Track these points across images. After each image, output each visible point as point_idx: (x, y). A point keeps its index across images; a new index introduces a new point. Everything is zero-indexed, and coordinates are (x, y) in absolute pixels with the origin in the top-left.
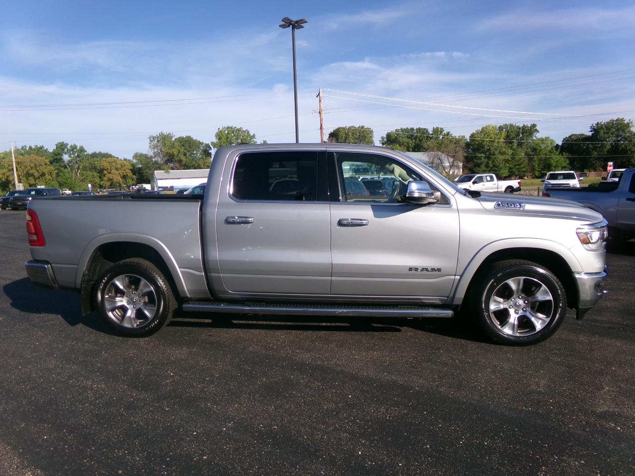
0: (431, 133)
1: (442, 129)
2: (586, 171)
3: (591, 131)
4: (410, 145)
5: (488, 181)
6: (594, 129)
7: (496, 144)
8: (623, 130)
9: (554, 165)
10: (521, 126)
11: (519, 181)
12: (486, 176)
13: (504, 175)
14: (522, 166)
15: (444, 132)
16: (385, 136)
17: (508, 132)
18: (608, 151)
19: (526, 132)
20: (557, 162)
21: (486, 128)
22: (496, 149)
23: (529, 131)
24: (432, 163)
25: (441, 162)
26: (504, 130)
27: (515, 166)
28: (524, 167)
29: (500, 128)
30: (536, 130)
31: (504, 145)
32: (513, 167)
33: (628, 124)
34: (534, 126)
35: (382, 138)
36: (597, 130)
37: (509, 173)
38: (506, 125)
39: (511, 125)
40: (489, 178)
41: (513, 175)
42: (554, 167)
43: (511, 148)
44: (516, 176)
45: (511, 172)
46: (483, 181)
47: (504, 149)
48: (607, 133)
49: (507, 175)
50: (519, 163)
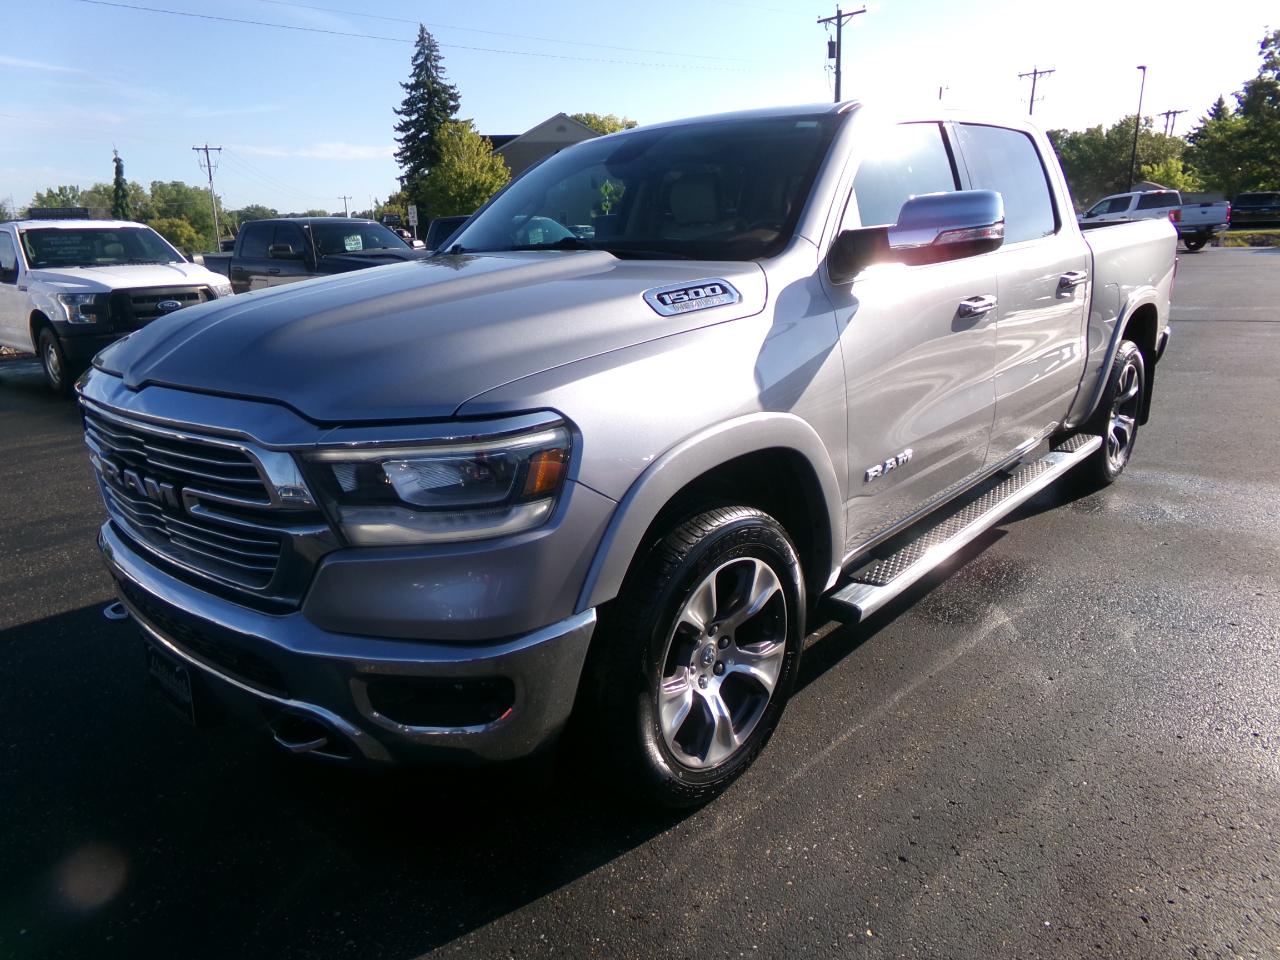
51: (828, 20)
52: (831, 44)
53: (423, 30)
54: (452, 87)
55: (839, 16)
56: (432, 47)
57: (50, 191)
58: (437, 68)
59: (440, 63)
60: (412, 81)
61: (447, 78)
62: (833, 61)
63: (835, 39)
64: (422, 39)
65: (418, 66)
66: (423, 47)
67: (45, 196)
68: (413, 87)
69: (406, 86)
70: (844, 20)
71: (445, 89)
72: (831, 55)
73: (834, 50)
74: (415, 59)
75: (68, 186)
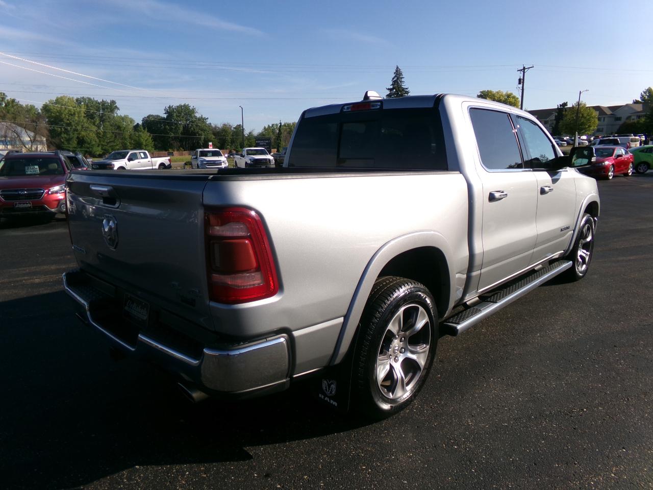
2: (171, 151)
3: (165, 113)
5: (142, 158)
6: (167, 111)
7: (76, 118)
8: (190, 115)
9: (144, 144)
10: (100, 101)
11: (169, 158)
12: (140, 153)
13: (98, 153)
15: (6, 99)
17: (87, 106)
18: (182, 133)
19: (107, 108)
20: (146, 140)
21: (61, 98)
22: (78, 124)
23: (110, 107)
24: (6, 137)
25: (18, 136)
26: (82, 103)
27: (108, 143)
29: (77, 100)
30: (116, 107)
31: (85, 120)
32: (106, 144)
33: (193, 109)
34: (113, 102)
36: (170, 112)
37: (103, 151)
38: (83, 98)
39: (90, 99)
40: (142, 155)
41: (107, 152)
42: (145, 146)
43: (94, 124)
45: (105, 150)
46: (137, 158)
47: (86, 125)
48: (179, 116)
49: (101, 153)
51: (521, 70)
52: (520, 80)
53: (397, 68)
54: (407, 89)
55: (524, 68)
56: (401, 74)
57: (269, 126)
58: (401, 82)
59: (403, 80)
60: (392, 87)
61: (404, 85)
62: (521, 85)
63: (522, 78)
64: (397, 71)
65: (394, 81)
66: (397, 74)
67: (267, 127)
68: (390, 90)
69: (389, 89)
70: (526, 70)
71: (403, 89)
72: (520, 83)
73: (521, 81)
74: (393, 79)
75: (275, 123)
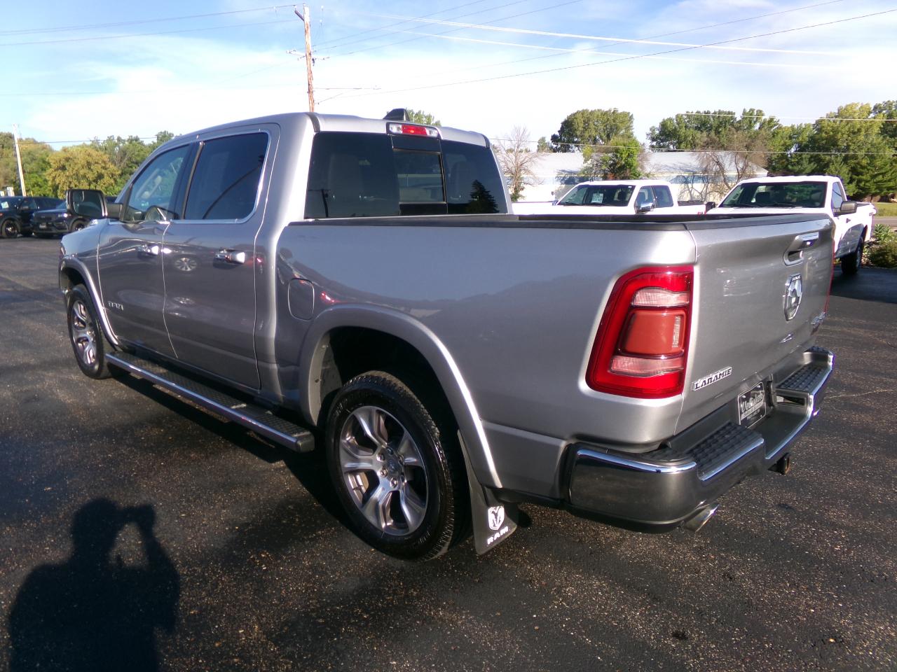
0: (739, 119)
1: (761, 111)
4: (697, 141)
7: (862, 138)
14: (887, 177)
15: (763, 118)
16: (657, 125)
21: (848, 109)
22: (860, 148)
24: (707, 171)
25: (722, 169)
27: (874, 177)
28: (890, 181)
29: (875, 108)
35: (653, 129)
44: (874, 195)
50: (883, 171)
